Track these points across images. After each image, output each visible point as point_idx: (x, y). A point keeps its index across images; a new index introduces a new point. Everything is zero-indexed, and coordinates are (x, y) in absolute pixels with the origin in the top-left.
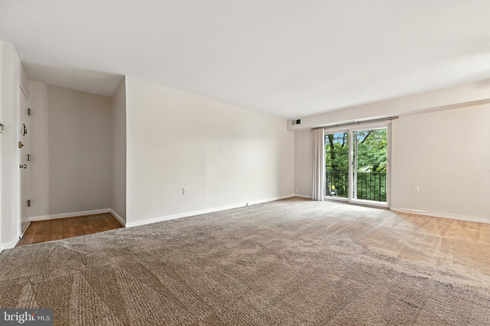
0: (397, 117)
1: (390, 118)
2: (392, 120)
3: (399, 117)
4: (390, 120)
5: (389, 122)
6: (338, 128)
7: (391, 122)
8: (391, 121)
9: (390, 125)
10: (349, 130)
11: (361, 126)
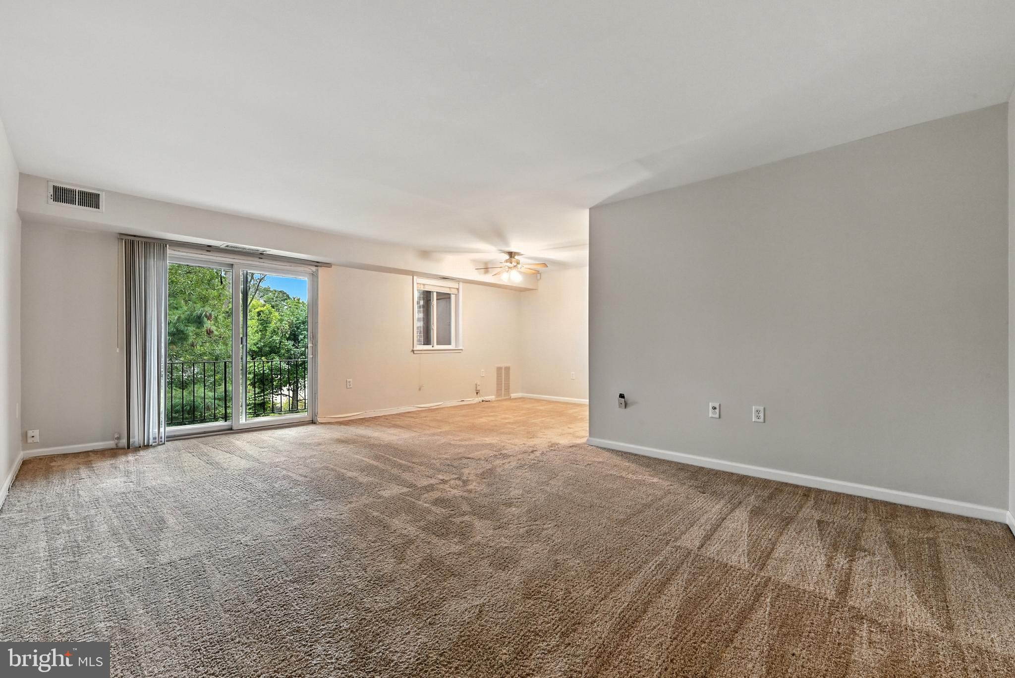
0: (328, 265)
1: (317, 264)
2: (320, 269)
3: (333, 266)
4: (316, 266)
5: (314, 269)
6: (208, 253)
7: (317, 270)
8: (316, 268)
9: (314, 276)
10: (235, 266)
11: (264, 263)
